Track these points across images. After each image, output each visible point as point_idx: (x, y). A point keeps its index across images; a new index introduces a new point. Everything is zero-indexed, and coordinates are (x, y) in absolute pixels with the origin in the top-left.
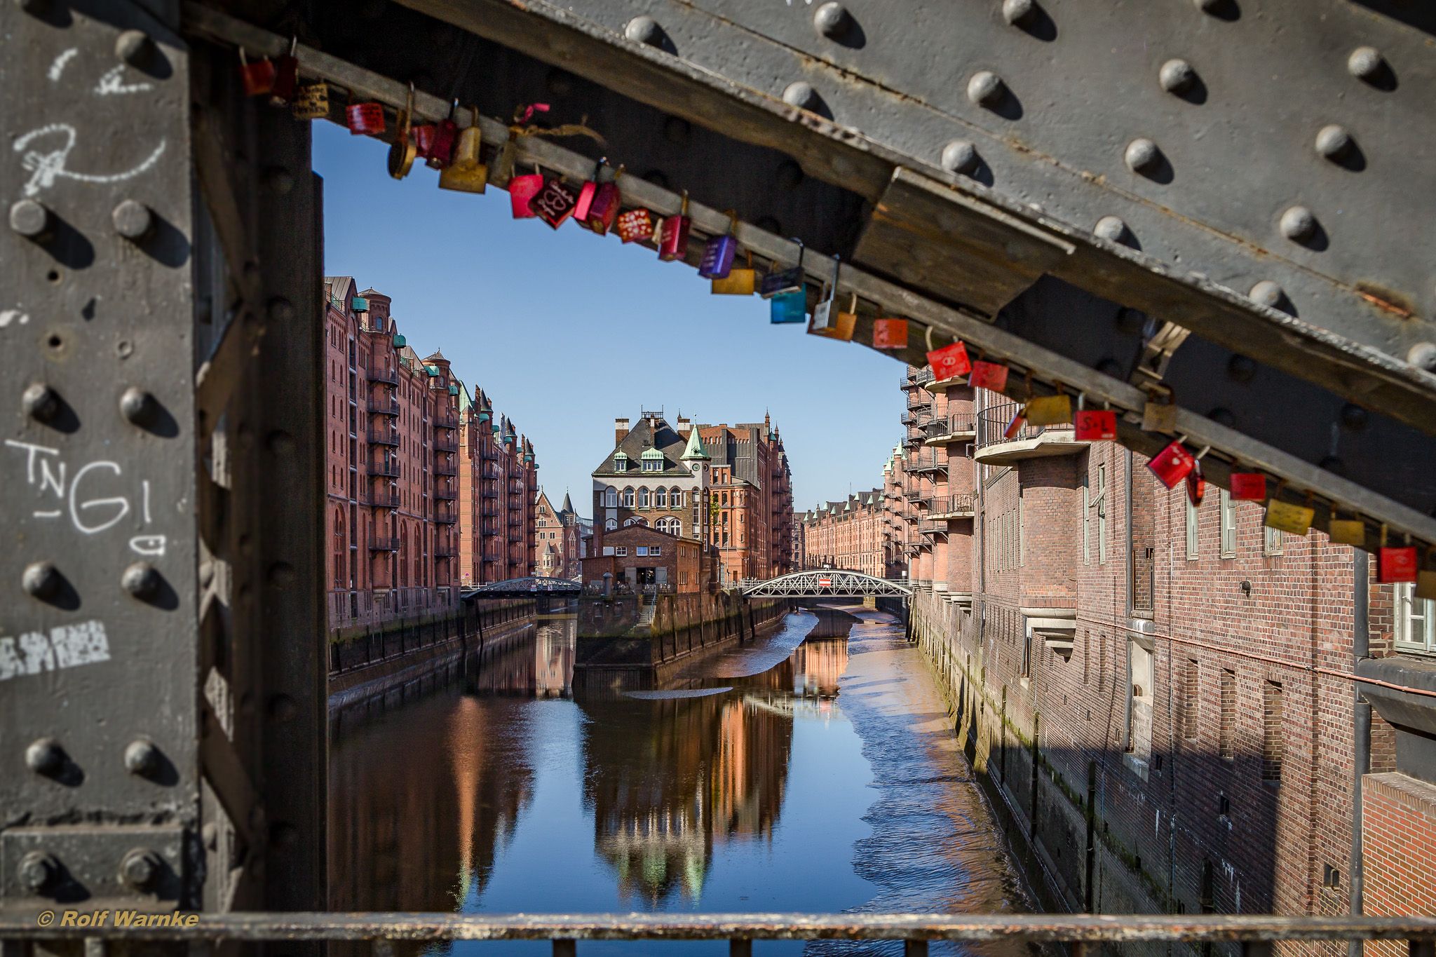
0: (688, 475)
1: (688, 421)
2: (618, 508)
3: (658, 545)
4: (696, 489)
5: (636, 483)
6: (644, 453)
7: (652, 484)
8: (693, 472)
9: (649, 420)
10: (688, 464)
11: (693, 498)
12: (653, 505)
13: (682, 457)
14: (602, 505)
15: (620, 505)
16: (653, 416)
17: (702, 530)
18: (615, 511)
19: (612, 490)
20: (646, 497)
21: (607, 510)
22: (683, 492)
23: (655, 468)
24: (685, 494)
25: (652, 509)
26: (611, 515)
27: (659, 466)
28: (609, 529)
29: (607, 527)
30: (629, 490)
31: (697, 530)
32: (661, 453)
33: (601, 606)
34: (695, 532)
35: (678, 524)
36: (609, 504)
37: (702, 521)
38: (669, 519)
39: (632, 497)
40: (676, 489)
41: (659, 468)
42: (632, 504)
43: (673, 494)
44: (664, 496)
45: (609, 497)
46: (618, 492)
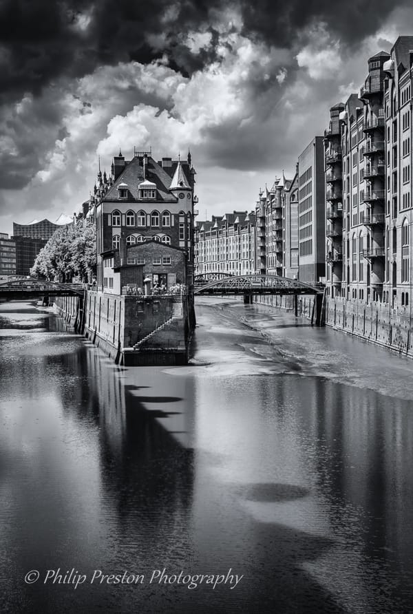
0: (174, 201)
1: (170, 159)
2: (122, 227)
3: (169, 256)
4: (181, 212)
5: (136, 207)
6: (142, 184)
7: (149, 208)
8: (179, 199)
9: (141, 159)
10: (175, 193)
11: (178, 220)
12: (148, 225)
13: (171, 187)
14: (109, 224)
15: (124, 225)
16: (146, 156)
17: (186, 244)
18: (120, 229)
19: (117, 213)
20: (143, 219)
21: (113, 229)
22: (171, 215)
23: (150, 196)
24: (173, 216)
25: (148, 228)
26: (117, 232)
27: (153, 194)
28: (115, 243)
29: (114, 241)
30: (130, 213)
31: (182, 244)
32: (154, 184)
33: (143, 303)
34: (180, 246)
35: (168, 239)
36: (114, 224)
37: (187, 237)
38: (161, 235)
39: (132, 218)
40: (166, 213)
41: (153, 196)
42: (132, 224)
43: (164, 216)
44: (157, 218)
45: (114, 218)
46: (122, 214)
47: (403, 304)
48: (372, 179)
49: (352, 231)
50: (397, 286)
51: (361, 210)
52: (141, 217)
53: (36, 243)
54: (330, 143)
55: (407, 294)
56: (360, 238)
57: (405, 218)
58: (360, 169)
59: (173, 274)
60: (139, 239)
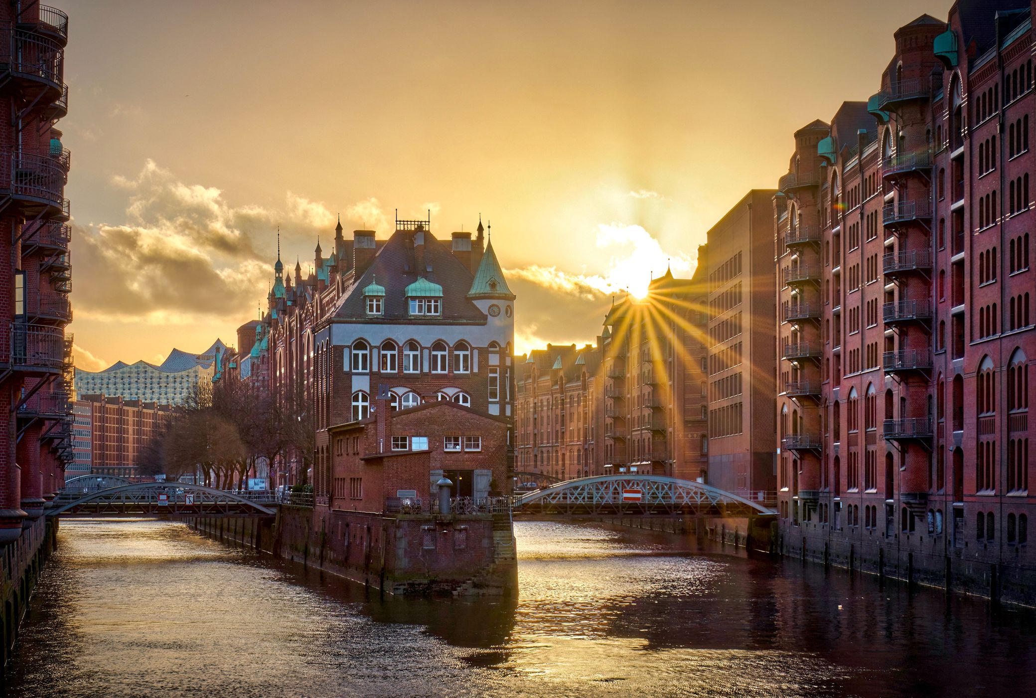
0: (480, 320)
1: (466, 237)
2: (372, 374)
3: (477, 433)
4: (493, 344)
5: (400, 333)
6: (412, 286)
7: (426, 336)
8: (489, 316)
9: (409, 234)
10: (482, 306)
11: (487, 360)
12: (426, 370)
13: (473, 292)
14: (346, 368)
15: (375, 369)
16: (420, 228)
17: (503, 410)
18: (368, 377)
19: (360, 344)
20: (415, 357)
21: (354, 377)
22: (472, 349)
23: (429, 311)
24: (476, 352)
25: (426, 374)
26: (360, 384)
27: (436, 307)
28: (356, 408)
29: (354, 404)
30: (389, 345)
31: (494, 410)
32: (438, 287)
33: (434, 530)
34: (490, 412)
35: (465, 400)
36: (356, 367)
37: (503, 397)
38: (451, 391)
39: (393, 356)
40: (461, 345)
41: (436, 311)
42: (393, 368)
43: (456, 353)
44: (443, 357)
45: (356, 356)
46: (372, 348)
47: (980, 536)
48: (901, 276)
49: (846, 384)
50: (965, 499)
51: (869, 341)
52: (411, 353)
53: (131, 409)
54: (790, 203)
55: (991, 515)
56: (867, 399)
57: (985, 356)
58: (868, 255)
59: (485, 471)
60: (407, 400)
